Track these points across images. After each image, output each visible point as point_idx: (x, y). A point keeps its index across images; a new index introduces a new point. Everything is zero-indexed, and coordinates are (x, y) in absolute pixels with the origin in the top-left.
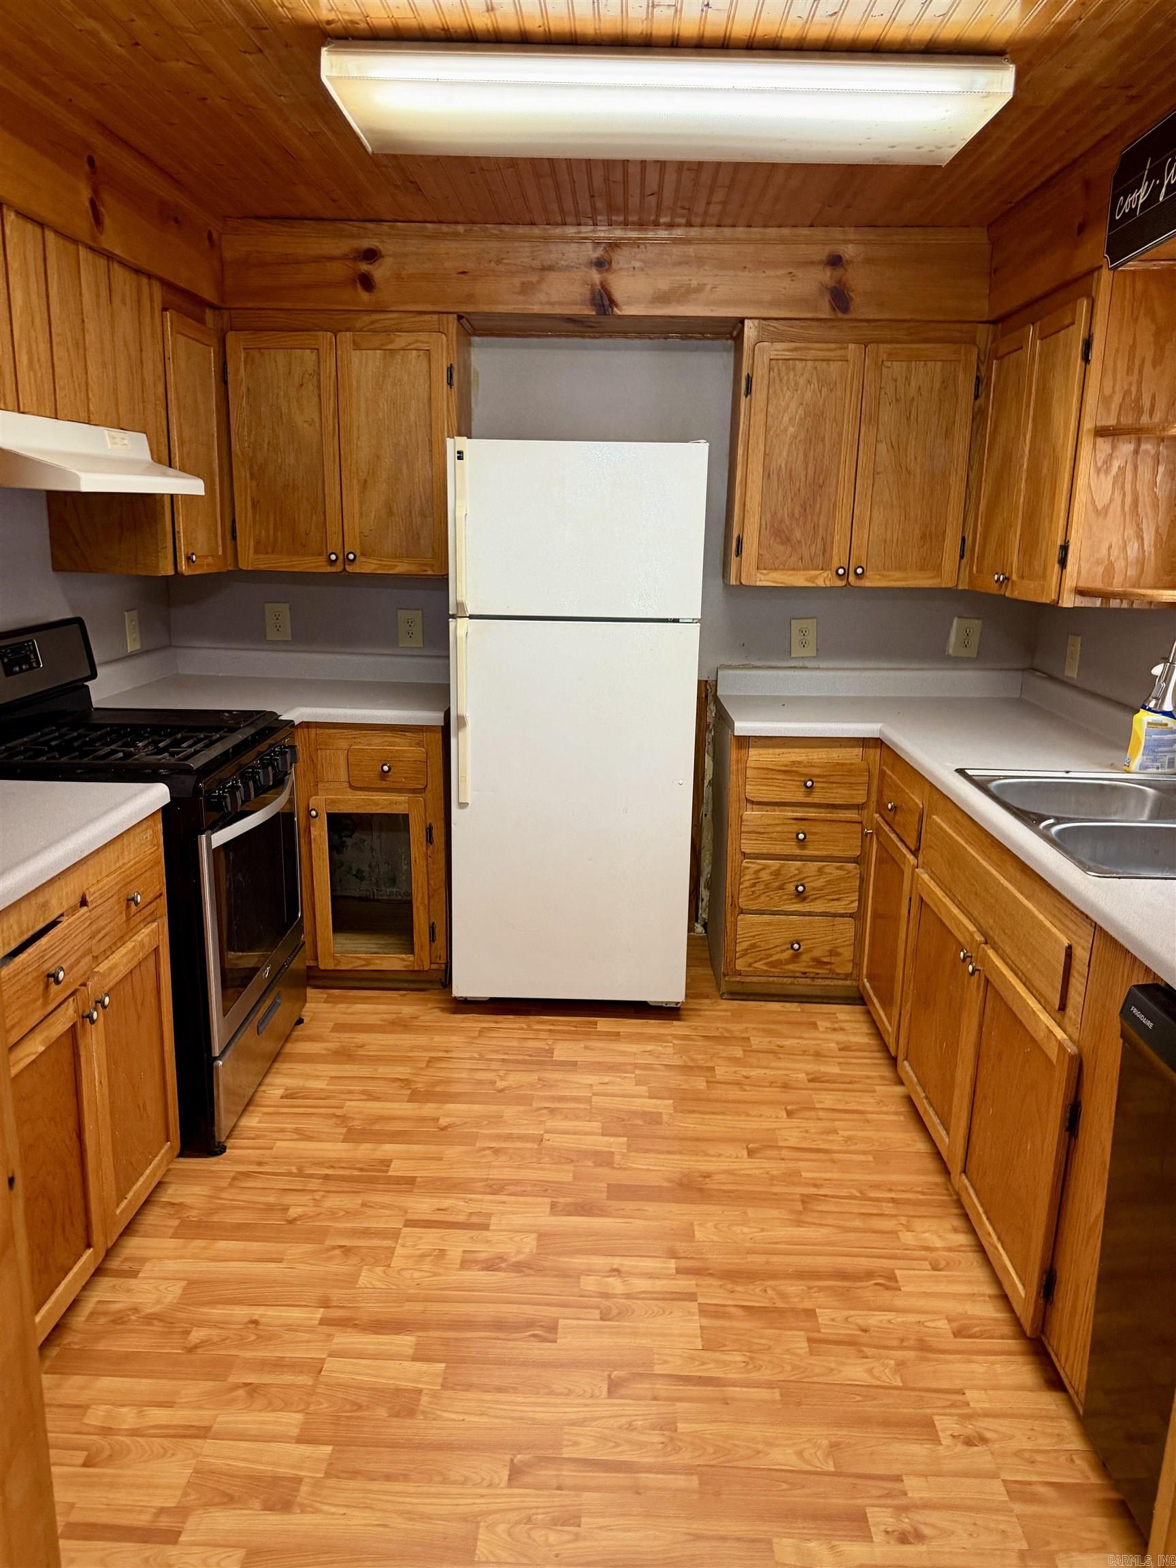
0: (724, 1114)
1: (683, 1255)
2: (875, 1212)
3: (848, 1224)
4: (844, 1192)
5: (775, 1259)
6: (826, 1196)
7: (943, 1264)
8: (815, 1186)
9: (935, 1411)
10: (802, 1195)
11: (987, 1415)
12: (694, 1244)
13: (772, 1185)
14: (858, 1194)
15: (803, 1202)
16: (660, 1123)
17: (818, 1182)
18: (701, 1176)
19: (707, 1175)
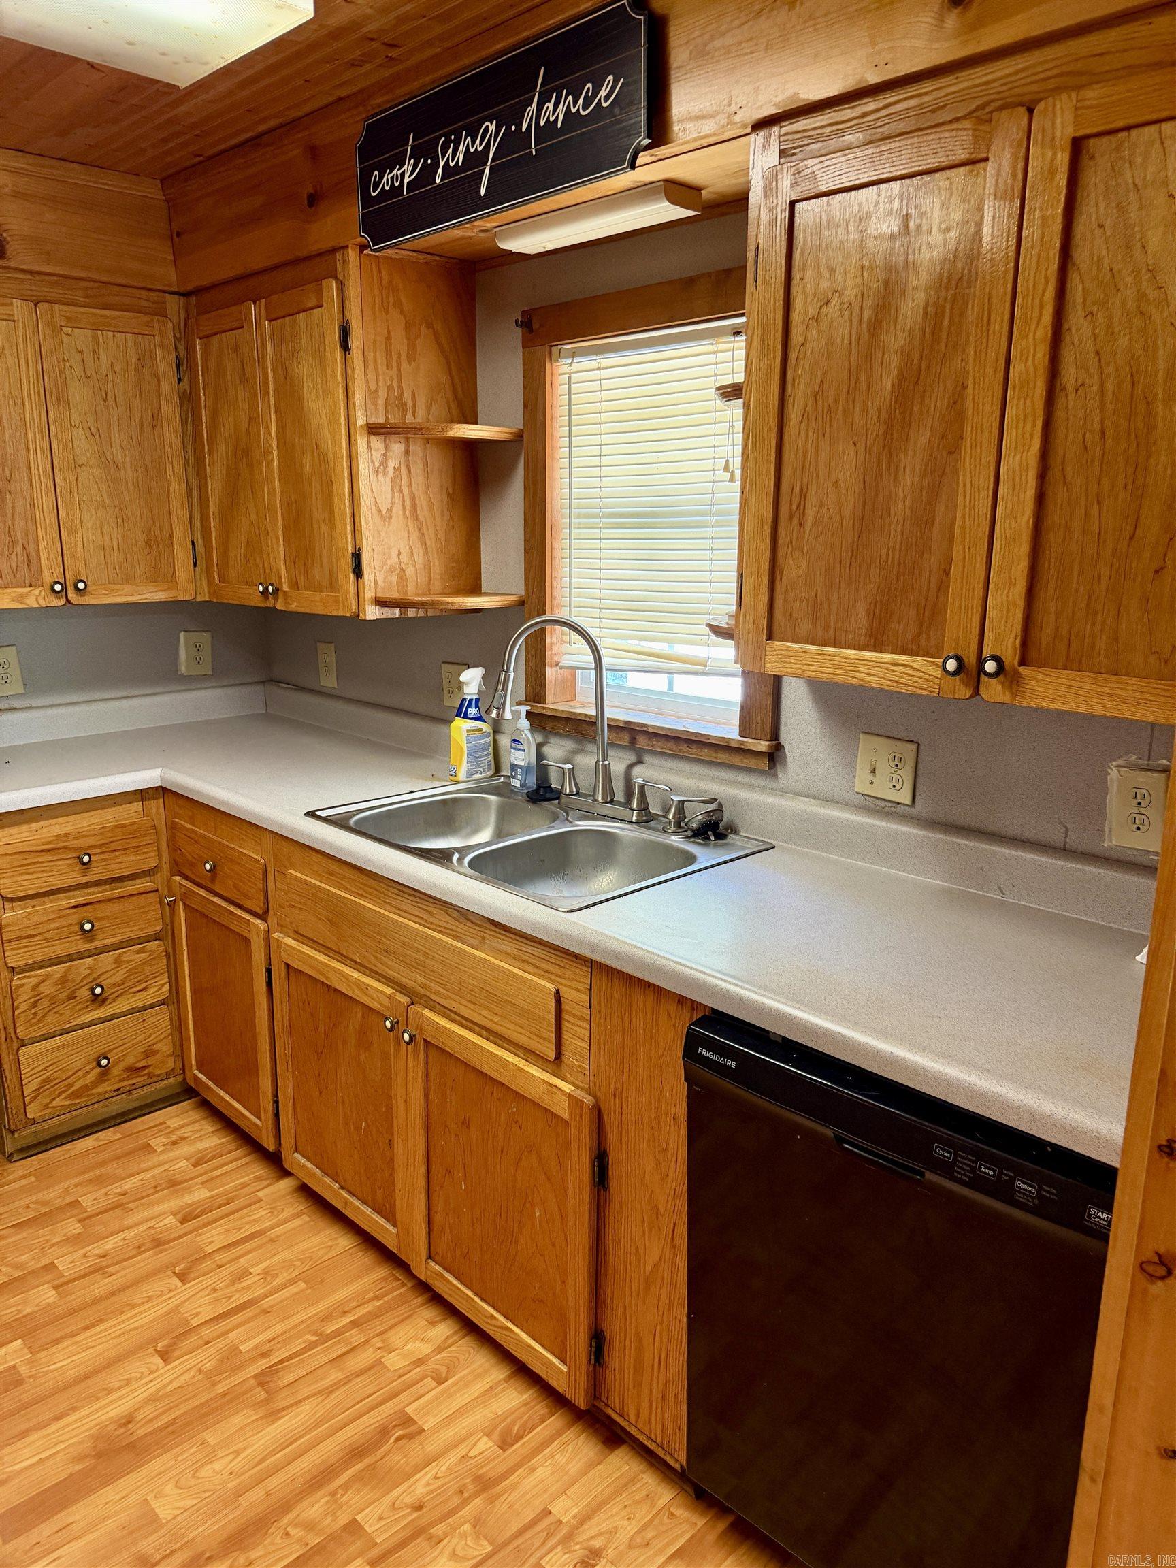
0: (101, 1321)
1: (158, 1557)
2: (344, 1349)
3: (327, 1382)
4: (298, 1345)
5: (274, 1482)
6: (281, 1361)
7: (443, 1370)
8: (264, 1355)
9: (538, 1554)
10: (255, 1377)
11: (583, 1520)
12: (164, 1531)
13: (214, 1384)
14: (314, 1338)
15: (261, 1384)
16: (20, 1382)
17: (265, 1348)
18: (121, 1426)
19: (128, 1420)
